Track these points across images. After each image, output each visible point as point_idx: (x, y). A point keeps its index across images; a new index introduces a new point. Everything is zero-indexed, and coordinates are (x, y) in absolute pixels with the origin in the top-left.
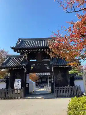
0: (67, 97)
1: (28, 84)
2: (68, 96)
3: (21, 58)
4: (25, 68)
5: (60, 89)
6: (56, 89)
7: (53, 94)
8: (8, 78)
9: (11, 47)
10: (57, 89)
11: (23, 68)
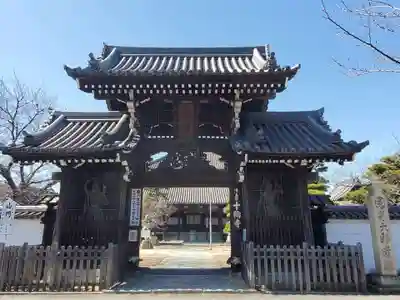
0: (304, 289)
1: (135, 231)
2: (309, 288)
3: (110, 123)
4: (125, 163)
5: (272, 257)
6: (255, 254)
7: (240, 274)
8: (54, 201)
9: (66, 68)
10: (262, 254)
11: (118, 160)
